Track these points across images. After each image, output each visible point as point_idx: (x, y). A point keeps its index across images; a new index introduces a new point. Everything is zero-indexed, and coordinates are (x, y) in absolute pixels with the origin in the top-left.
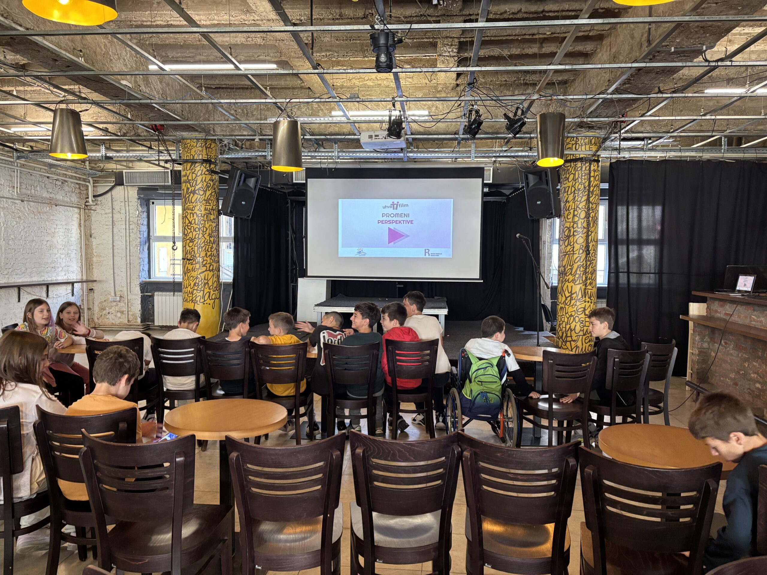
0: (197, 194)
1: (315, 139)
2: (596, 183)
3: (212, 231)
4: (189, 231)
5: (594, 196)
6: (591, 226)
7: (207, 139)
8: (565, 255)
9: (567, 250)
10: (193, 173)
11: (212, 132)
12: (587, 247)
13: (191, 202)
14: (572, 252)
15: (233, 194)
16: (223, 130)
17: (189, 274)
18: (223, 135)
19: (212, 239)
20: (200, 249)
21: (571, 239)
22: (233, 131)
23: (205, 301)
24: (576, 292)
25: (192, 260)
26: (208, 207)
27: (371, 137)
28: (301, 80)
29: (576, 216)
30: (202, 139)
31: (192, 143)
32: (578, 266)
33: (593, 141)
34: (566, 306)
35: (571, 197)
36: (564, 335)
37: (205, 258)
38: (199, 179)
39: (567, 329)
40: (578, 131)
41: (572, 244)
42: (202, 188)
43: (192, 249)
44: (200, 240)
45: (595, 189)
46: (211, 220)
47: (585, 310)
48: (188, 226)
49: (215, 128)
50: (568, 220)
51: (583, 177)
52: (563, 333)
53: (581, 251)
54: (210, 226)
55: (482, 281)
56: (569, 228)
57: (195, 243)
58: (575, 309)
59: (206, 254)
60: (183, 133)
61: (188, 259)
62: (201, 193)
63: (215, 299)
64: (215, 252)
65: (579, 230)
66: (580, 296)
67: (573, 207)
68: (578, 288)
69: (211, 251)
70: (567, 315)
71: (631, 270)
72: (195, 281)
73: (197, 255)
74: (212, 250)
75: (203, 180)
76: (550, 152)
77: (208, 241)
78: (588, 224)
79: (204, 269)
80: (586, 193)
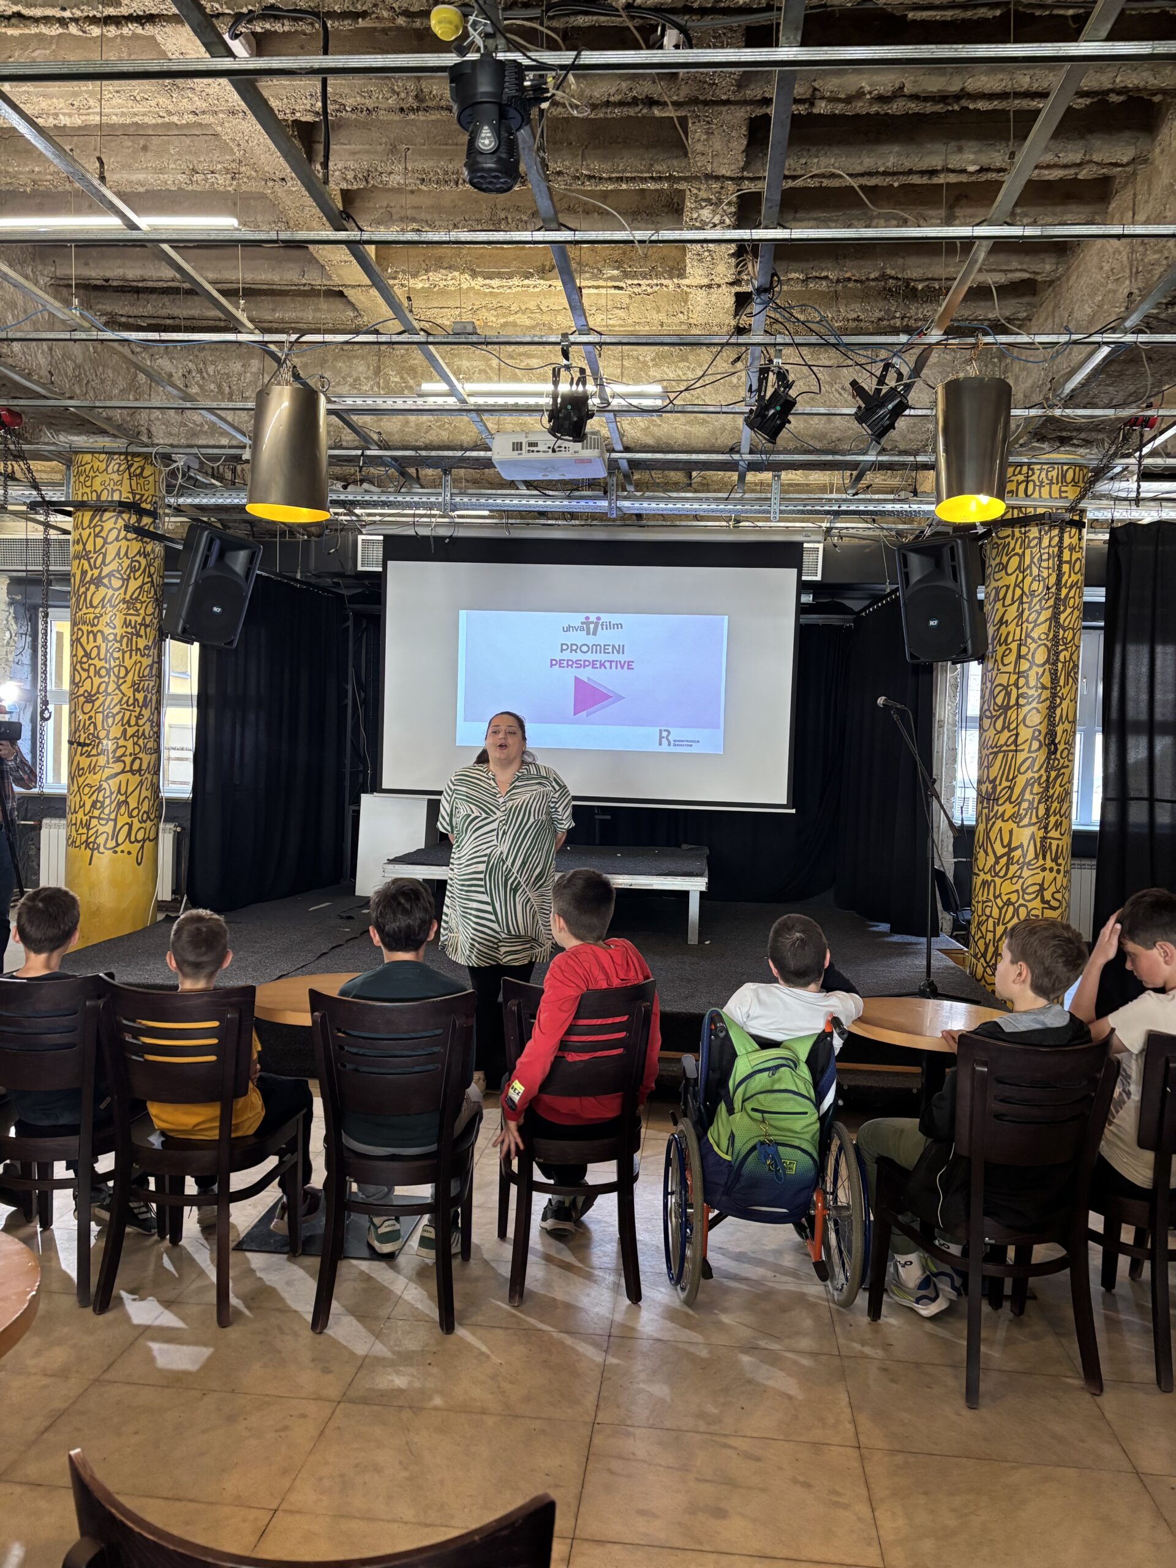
0: (105, 586)
1: (391, 457)
2: (1074, 578)
3: (142, 678)
4: (84, 675)
5: (1069, 610)
6: (1062, 683)
7: (135, 455)
8: (996, 753)
9: (1002, 742)
10: (96, 536)
11: (145, 439)
12: (1051, 734)
13: (92, 606)
14: (1013, 747)
15: (190, 589)
16: (171, 435)
17: (81, 780)
18: (172, 446)
19: (140, 696)
20: (110, 721)
21: (1012, 714)
22: (194, 434)
23: (118, 845)
24: (1021, 846)
25: (88, 745)
26: (133, 618)
27: (517, 447)
28: (352, 305)
29: (1024, 657)
30: (120, 454)
31: (96, 464)
32: (1028, 781)
33: (1070, 475)
34: (996, 879)
35: (1012, 613)
36: (991, 949)
37: (121, 742)
38: (112, 550)
39: (998, 937)
40: (1033, 449)
41: (1013, 726)
42: (118, 571)
43: (90, 718)
44: (109, 698)
45: (1071, 594)
46: (138, 649)
47: (1042, 889)
48: (81, 663)
49: (153, 429)
50: (1003, 669)
51: (1044, 564)
52: (987, 946)
53: (1035, 745)
54: (136, 663)
55: (793, 811)
56: (1005, 688)
57: (97, 704)
58: (1018, 887)
59: (125, 732)
60: (75, 438)
61: (79, 744)
62: (117, 583)
63: (144, 840)
64: (147, 727)
65: (1031, 692)
66: (1031, 855)
67: (1017, 637)
68: (1025, 835)
69: (137, 724)
70: (999, 901)
71: (1158, 794)
72: (94, 797)
73: (102, 734)
74: (141, 722)
75: (122, 554)
76: (969, 481)
77: (131, 701)
78: (1054, 680)
79: (119, 767)
80: (1051, 602)
